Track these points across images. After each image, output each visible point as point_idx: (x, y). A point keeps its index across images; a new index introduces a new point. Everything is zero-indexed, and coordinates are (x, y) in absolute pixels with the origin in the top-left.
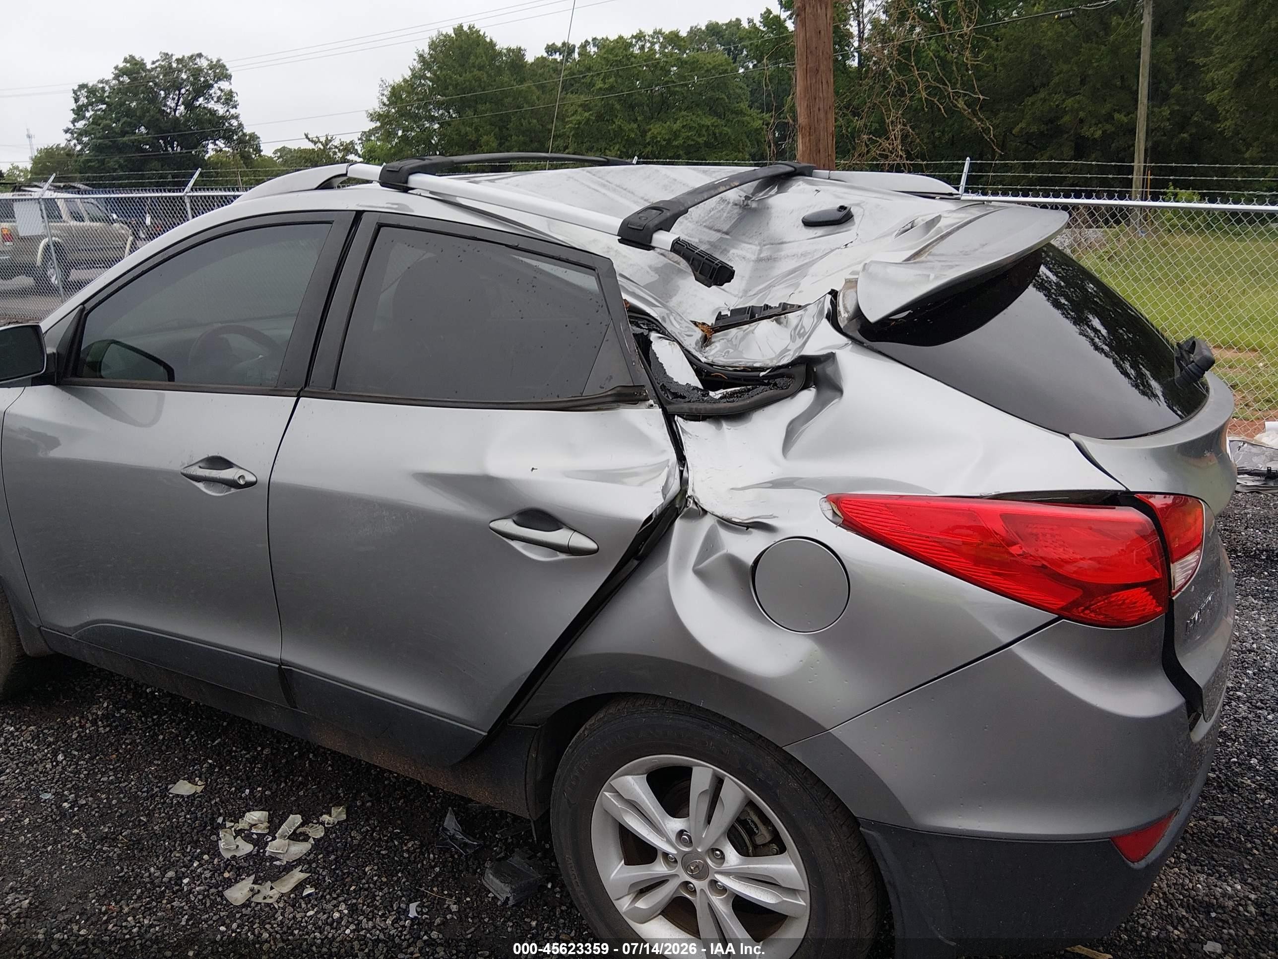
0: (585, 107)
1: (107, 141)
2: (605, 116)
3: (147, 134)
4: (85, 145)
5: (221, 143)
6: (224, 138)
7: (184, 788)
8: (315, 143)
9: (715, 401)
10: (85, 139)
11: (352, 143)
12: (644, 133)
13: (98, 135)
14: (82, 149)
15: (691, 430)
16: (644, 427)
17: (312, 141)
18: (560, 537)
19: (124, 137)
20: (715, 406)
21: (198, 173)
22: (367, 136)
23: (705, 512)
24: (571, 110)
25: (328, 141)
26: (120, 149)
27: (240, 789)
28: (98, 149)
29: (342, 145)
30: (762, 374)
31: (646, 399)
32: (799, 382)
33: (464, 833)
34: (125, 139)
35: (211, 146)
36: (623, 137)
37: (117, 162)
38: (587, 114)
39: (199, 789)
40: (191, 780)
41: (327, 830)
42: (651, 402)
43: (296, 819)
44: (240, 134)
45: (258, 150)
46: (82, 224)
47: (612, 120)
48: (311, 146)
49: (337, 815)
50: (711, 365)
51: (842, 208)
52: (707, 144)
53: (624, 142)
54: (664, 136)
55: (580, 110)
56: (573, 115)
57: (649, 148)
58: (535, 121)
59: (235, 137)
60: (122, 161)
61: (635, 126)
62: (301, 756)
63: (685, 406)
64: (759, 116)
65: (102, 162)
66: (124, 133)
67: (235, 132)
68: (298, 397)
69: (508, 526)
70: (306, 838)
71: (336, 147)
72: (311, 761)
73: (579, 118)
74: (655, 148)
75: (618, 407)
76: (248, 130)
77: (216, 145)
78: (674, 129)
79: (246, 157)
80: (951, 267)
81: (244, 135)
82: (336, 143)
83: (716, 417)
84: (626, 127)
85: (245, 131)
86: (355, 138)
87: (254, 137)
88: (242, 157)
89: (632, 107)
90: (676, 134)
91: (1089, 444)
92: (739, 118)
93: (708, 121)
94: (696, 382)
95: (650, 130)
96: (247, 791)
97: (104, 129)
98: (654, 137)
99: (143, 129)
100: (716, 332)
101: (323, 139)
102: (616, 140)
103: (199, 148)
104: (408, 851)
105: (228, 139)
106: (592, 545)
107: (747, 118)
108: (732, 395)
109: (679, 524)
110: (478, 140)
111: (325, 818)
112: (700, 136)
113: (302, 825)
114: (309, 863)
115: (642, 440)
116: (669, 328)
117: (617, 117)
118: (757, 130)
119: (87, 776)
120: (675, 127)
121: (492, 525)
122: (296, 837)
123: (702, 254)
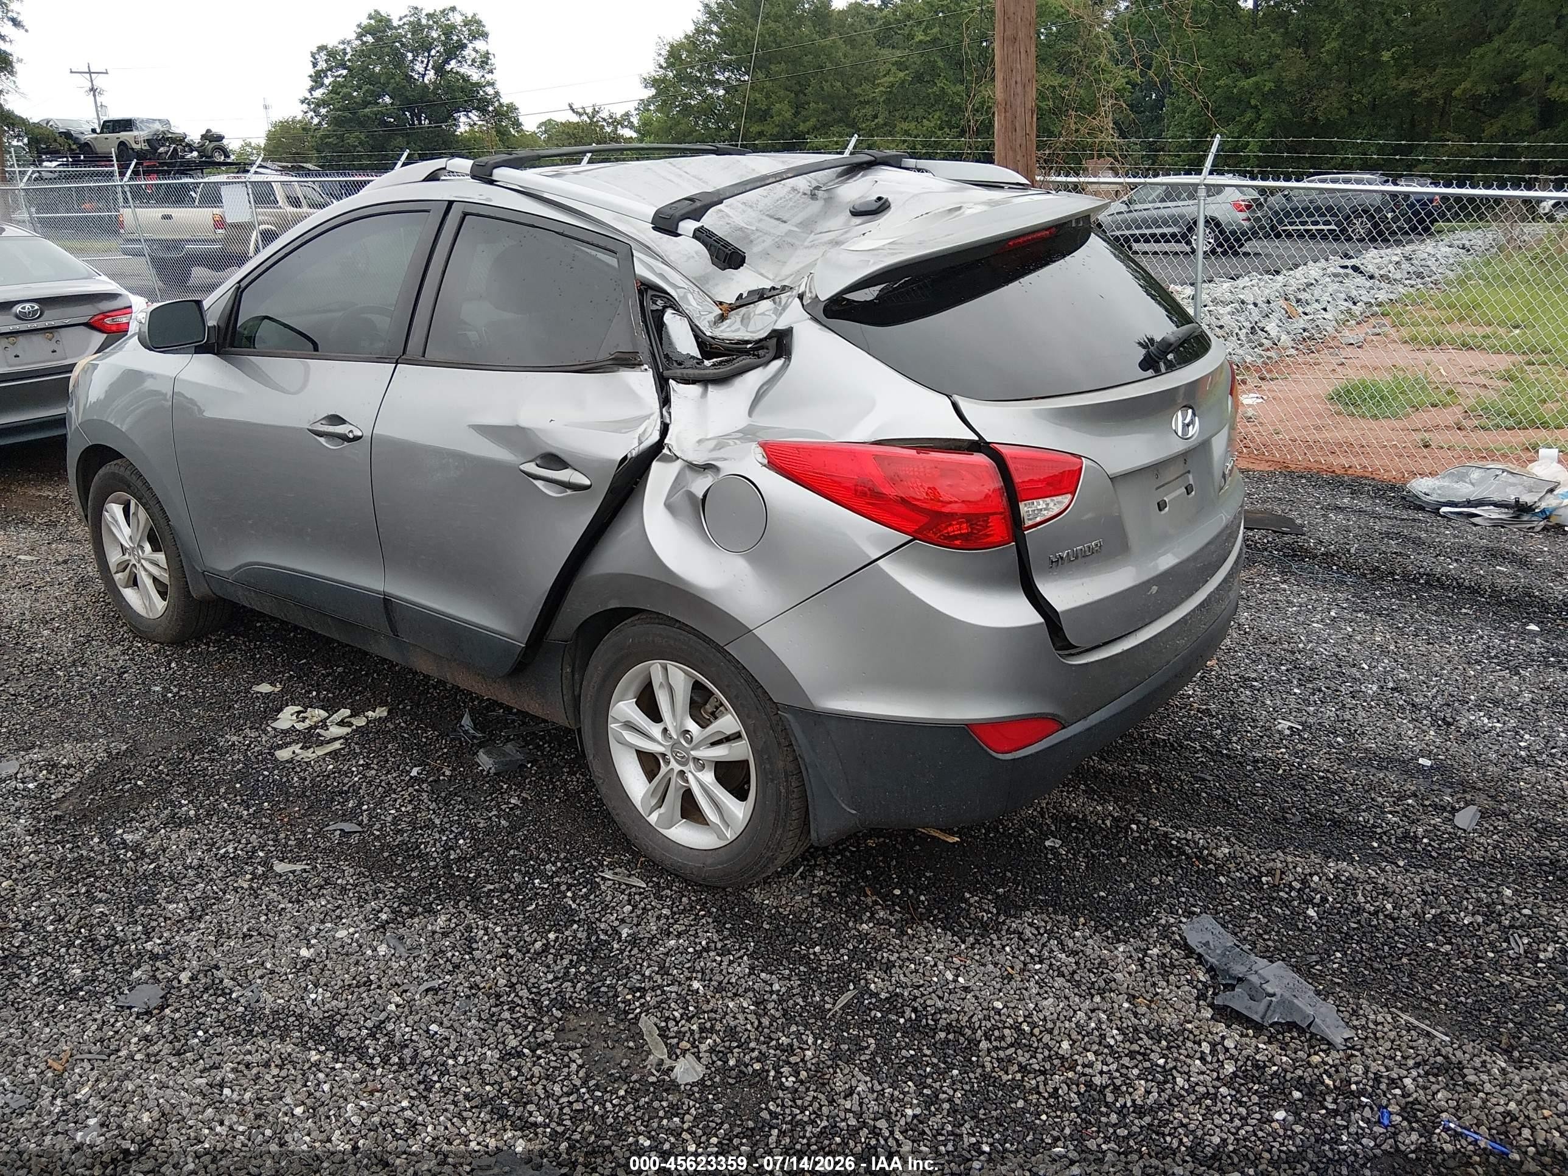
1: (347, 114)
3: (392, 104)
4: (324, 117)
5: (474, 115)
6: (477, 109)
7: (265, 688)
8: (580, 115)
9: (707, 368)
10: (323, 111)
11: (627, 115)
13: (338, 106)
14: (320, 123)
15: (681, 393)
16: (636, 387)
17: (577, 113)
18: (564, 475)
19: (366, 107)
20: (707, 371)
21: (405, 154)
22: (645, 105)
23: (678, 458)
25: (595, 112)
26: (362, 124)
27: (310, 692)
28: (336, 122)
29: (611, 117)
30: (749, 346)
31: (640, 364)
32: (772, 354)
33: (475, 729)
34: (367, 110)
35: (463, 119)
37: (356, 137)
39: (277, 690)
40: (272, 684)
41: (369, 722)
42: (646, 366)
43: (346, 712)
44: (496, 104)
45: (517, 124)
46: (298, 210)
48: (575, 119)
49: (381, 712)
50: (713, 338)
51: (880, 199)
59: (491, 108)
60: (362, 137)
62: (366, 675)
63: (678, 372)
65: (341, 138)
66: (366, 104)
67: (490, 102)
68: (397, 363)
69: (531, 468)
70: (350, 725)
71: (604, 120)
72: (373, 678)
75: (618, 370)
76: (505, 100)
77: (469, 117)
79: (502, 133)
80: (893, 254)
81: (501, 105)
82: (605, 114)
83: (706, 382)
85: (502, 101)
86: (631, 107)
87: (512, 108)
88: (498, 132)
91: (964, 404)
94: (695, 352)
96: (314, 693)
97: (344, 98)
99: (387, 99)
100: (733, 309)
101: (589, 111)
103: (450, 122)
104: (426, 737)
105: (483, 110)
106: (587, 482)
108: (720, 363)
109: (655, 465)
110: (769, 109)
111: (370, 714)
113: (350, 717)
114: (347, 740)
115: (632, 395)
116: (684, 306)
119: (191, 678)
121: (522, 467)
122: (342, 723)
123: (720, 240)
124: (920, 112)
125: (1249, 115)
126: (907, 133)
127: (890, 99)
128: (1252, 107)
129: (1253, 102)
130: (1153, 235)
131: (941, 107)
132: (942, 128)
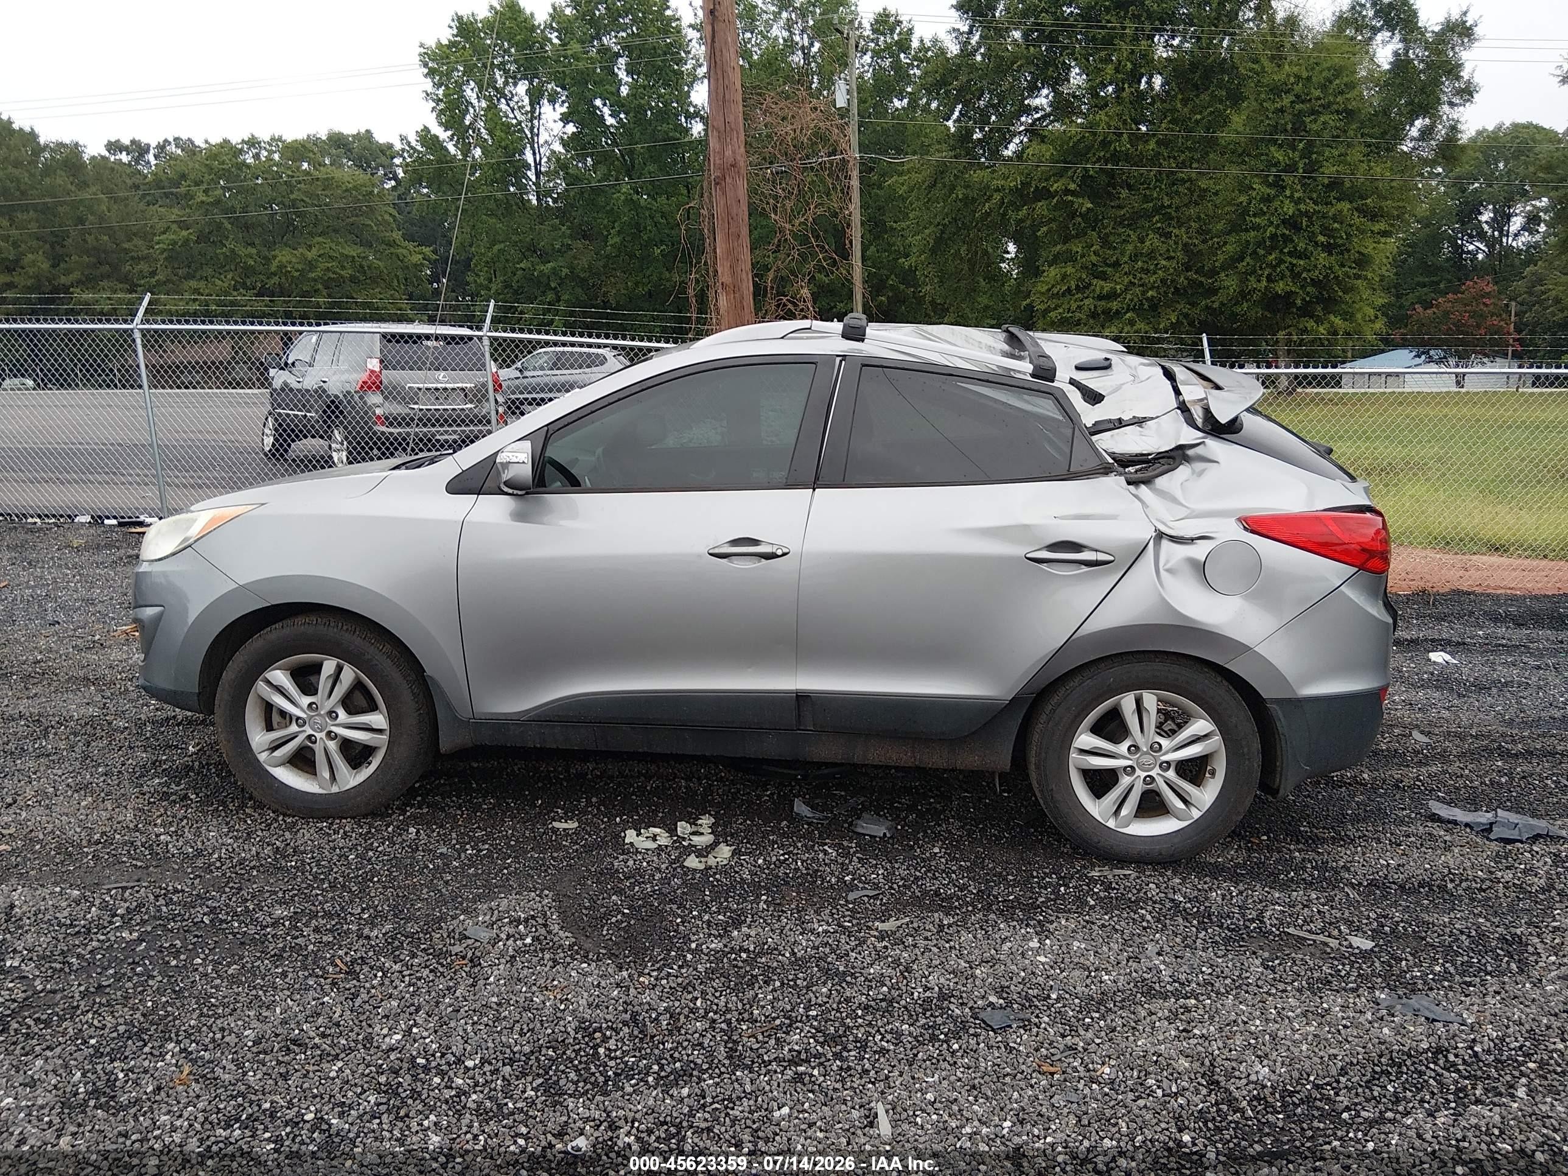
0: (183, 225)
2: (210, 236)
12: (267, 260)
24: (160, 227)
36: (238, 263)
38: (184, 233)
47: (221, 241)
51: (1107, 359)
52: (353, 279)
53: (240, 270)
54: (296, 266)
55: (174, 227)
56: (164, 233)
57: (276, 280)
58: (106, 238)
61: (254, 251)
64: (417, 249)
73: (173, 237)
74: (283, 280)
78: (309, 258)
84: (242, 251)
89: (247, 227)
90: (311, 265)
92: (392, 250)
93: (352, 251)
95: (275, 257)
98: (281, 267)
102: (227, 268)
107: (404, 252)
112: (343, 268)
117: (227, 238)
118: (416, 265)
120: (311, 255)
124: (209, 271)
125: (550, 296)
126: (197, 291)
127: (172, 256)
128: (552, 289)
129: (553, 285)
130: (534, 399)
131: (233, 267)
132: (235, 289)
